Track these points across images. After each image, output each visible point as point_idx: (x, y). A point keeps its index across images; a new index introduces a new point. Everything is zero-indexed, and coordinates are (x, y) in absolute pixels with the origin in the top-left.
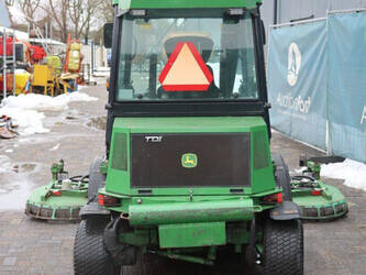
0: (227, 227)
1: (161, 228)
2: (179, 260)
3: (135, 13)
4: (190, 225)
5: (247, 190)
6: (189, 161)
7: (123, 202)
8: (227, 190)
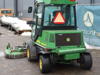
0: (80, 54)
1: (66, 55)
2: (63, 64)
3: (51, 5)
4: (72, 54)
5: (81, 46)
6: (68, 40)
7: (52, 50)
8: (76, 46)
